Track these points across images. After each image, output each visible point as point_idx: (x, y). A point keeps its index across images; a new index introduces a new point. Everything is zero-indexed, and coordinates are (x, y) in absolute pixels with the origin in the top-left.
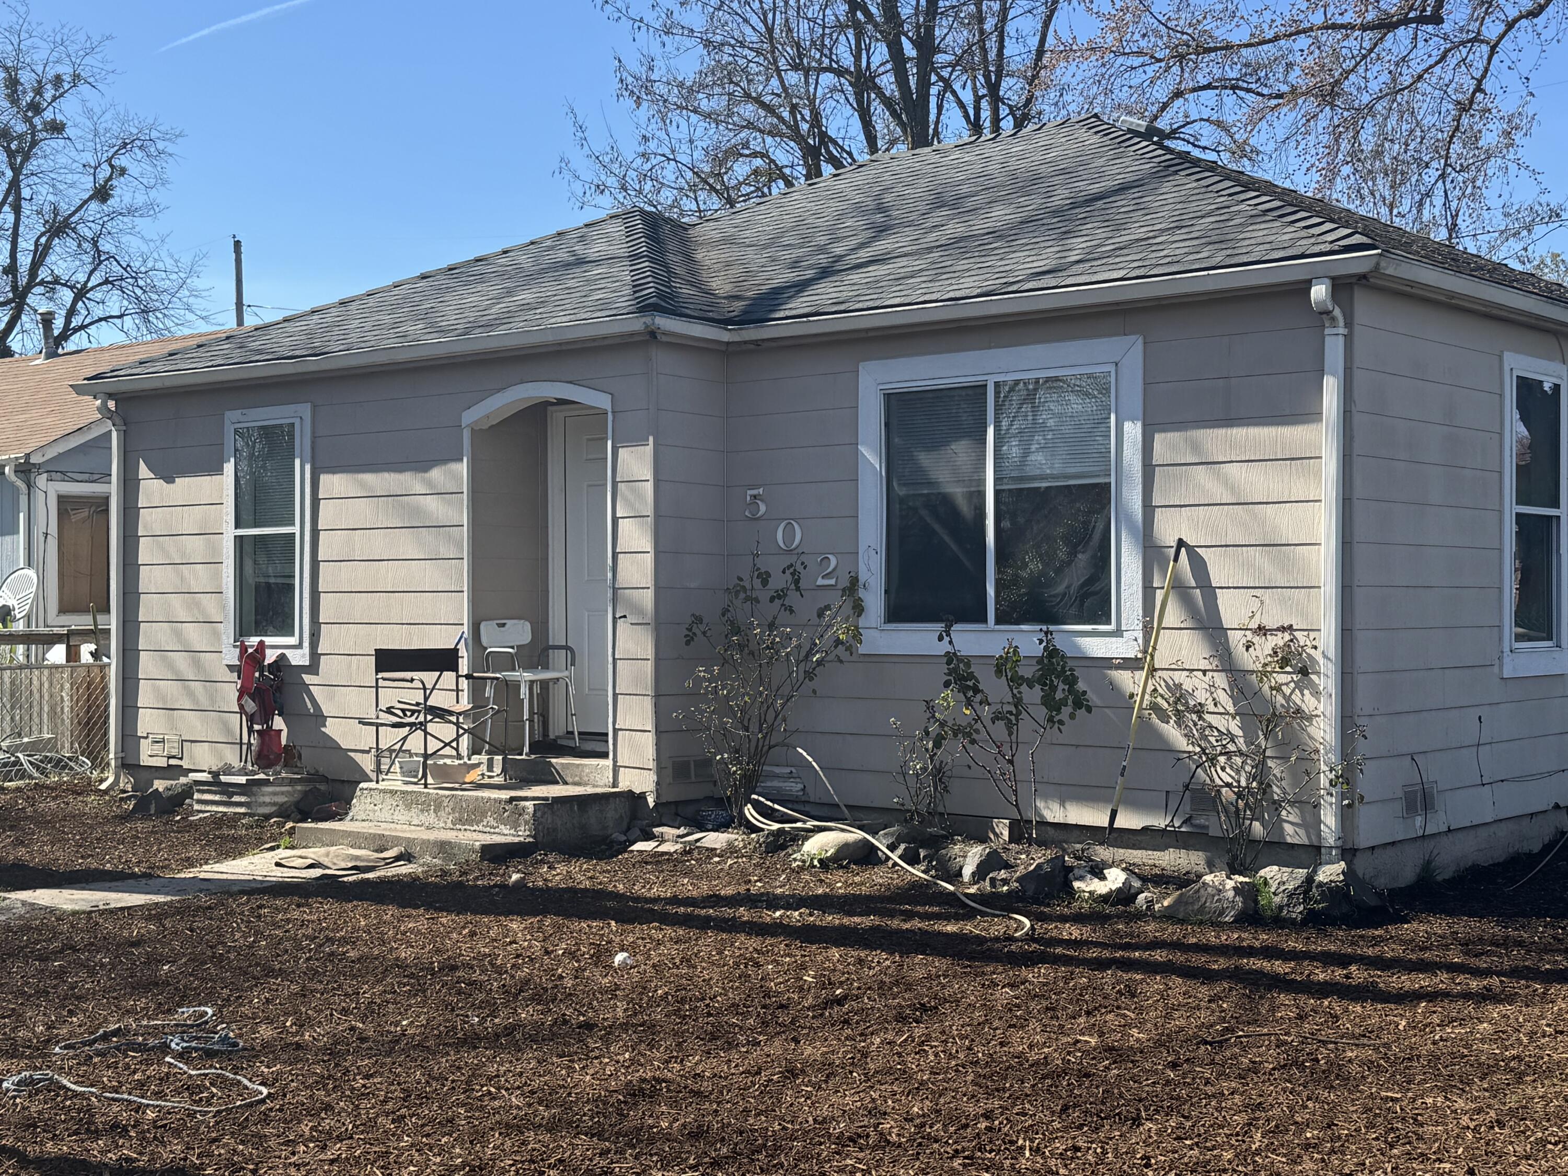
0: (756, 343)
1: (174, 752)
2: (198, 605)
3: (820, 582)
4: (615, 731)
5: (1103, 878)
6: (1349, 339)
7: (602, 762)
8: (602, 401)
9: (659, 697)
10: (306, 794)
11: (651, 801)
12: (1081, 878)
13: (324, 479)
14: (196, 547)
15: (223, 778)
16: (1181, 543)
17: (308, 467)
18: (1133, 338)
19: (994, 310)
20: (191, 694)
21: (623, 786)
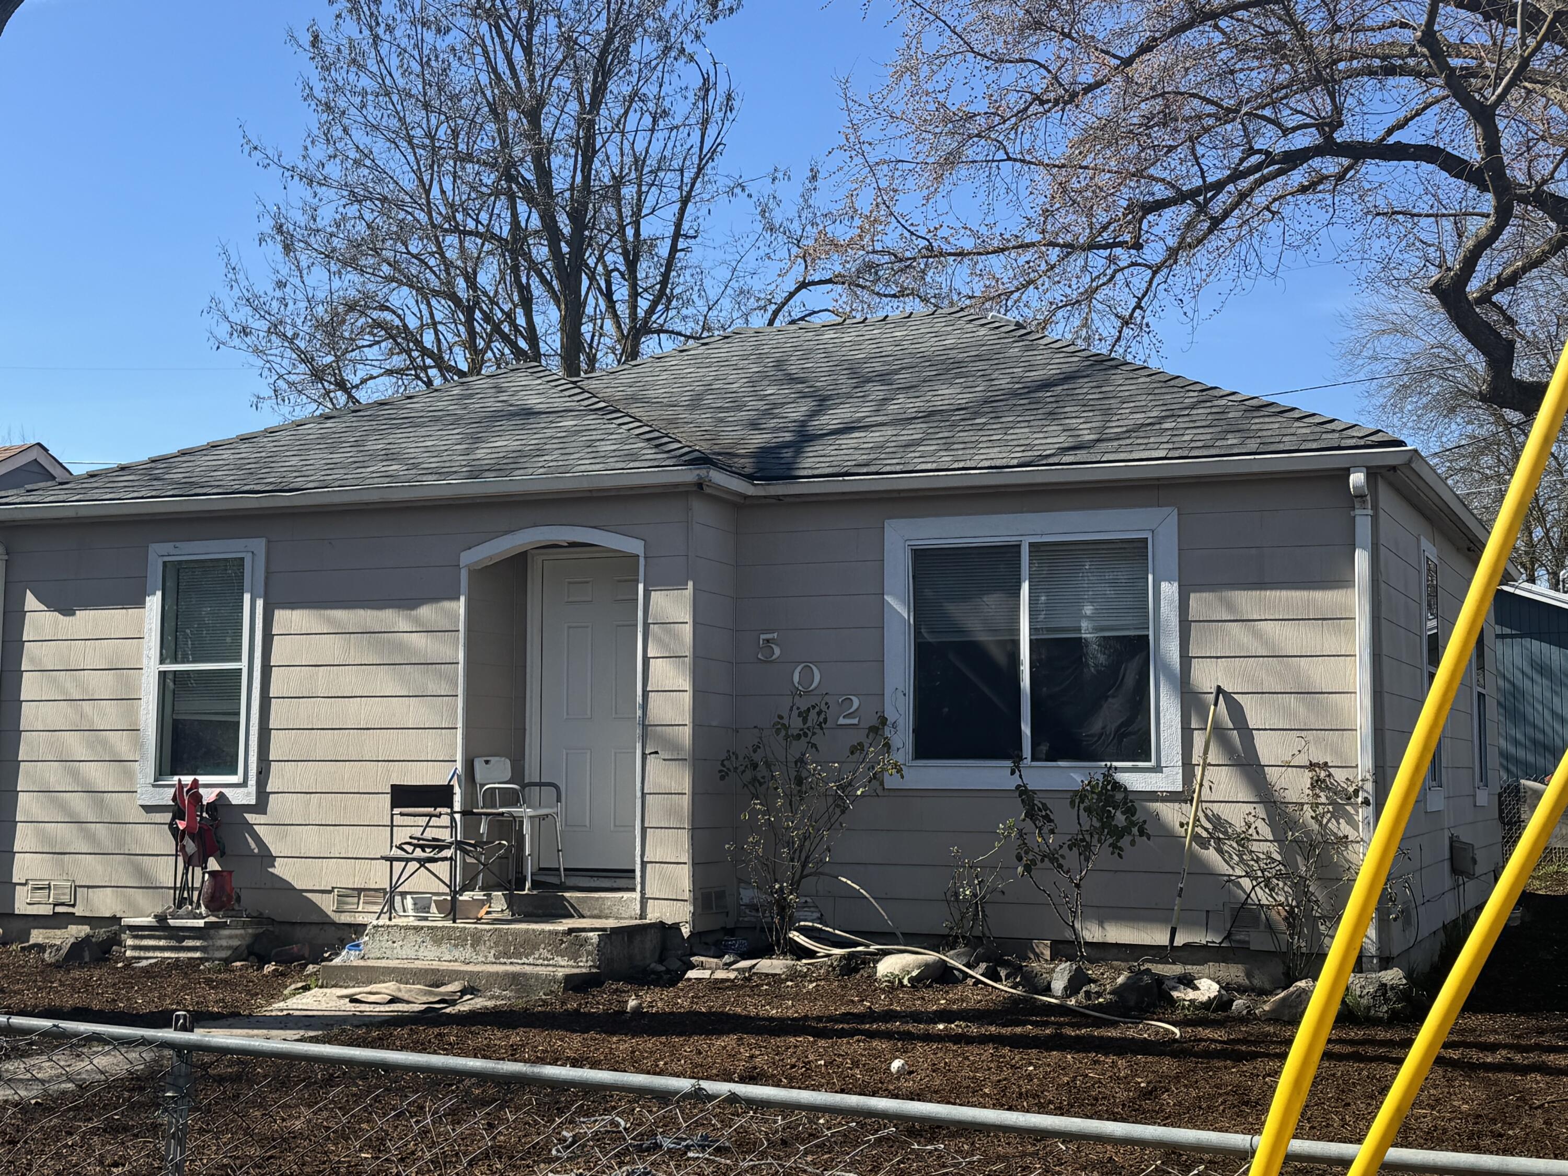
0: (778, 498)
1: (65, 898)
2: (104, 743)
3: (842, 721)
4: (644, 864)
5: (1196, 988)
6: (1375, 519)
7: (626, 895)
8: (634, 546)
9: (695, 830)
10: (257, 937)
11: (686, 931)
12: (1175, 989)
13: (280, 615)
14: (102, 684)
15: (172, 922)
16: (1219, 690)
17: (260, 603)
18: (1167, 510)
19: (1039, 479)
20: (91, 838)
21: (653, 915)
